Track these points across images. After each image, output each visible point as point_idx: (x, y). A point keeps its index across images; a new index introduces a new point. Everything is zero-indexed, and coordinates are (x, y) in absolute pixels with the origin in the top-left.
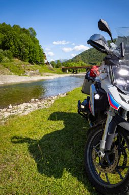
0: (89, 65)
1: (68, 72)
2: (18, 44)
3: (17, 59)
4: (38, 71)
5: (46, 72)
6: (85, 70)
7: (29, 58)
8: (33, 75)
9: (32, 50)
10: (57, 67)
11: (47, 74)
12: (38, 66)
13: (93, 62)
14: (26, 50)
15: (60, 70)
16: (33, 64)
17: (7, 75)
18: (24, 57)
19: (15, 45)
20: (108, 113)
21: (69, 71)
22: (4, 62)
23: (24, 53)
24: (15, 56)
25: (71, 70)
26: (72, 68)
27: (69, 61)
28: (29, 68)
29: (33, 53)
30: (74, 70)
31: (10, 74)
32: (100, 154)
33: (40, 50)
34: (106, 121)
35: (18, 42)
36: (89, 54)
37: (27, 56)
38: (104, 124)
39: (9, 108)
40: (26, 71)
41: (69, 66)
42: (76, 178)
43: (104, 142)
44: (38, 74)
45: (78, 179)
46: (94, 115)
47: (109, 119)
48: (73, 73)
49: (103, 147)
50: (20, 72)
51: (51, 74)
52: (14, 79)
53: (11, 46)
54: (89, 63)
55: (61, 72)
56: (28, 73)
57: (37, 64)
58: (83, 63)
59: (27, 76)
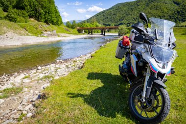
0: (104, 26)
1: (83, 32)
2: (34, 4)
3: (32, 19)
4: (55, 32)
5: (62, 32)
6: (100, 31)
7: (45, 18)
8: (50, 35)
9: (47, 11)
10: (73, 27)
11: (64, 34)
12: (54, 26)
13: (107, 24)
14: (42, 11)
15: (75, 30)
16: (49, 25)
17: (25, 35)
18: (40, 17)
19: (30, 5)
20: (147, 74)
21: (85, 31)
22: (19, 22)
23: (40, 14)
24: (31, 17)
25: (86, 31)
26: (88, 29)
27: (84, 22)
28: (46, 29)
29: (49, 14)
30: (90, 31)
31: (28, 35)
32: (143, 100)
33: (56, 10)
34: (145, 79)
35: (33, 2)
36: (103, 16)
37: (43, 17)
38: (144, 81)
39: (38, 69)
40: (43, 32)
41: (85, 27)
42: (125, 117)
43: (145, 92)
44: (55, 35)
45: (127, 118)
46: (136, 75)
47: (147, 78)
48: (89, 34)
49: (144, 96)
50: (37, 33)
51: (68, 35)
52: (32, 40)
53: (26, 6)
54: (104, 24)
55: (77, 32)
56: (45, 34)
57: (53, 24)
58: (98, 24)
59: (44, 37)
